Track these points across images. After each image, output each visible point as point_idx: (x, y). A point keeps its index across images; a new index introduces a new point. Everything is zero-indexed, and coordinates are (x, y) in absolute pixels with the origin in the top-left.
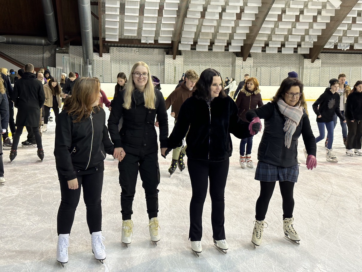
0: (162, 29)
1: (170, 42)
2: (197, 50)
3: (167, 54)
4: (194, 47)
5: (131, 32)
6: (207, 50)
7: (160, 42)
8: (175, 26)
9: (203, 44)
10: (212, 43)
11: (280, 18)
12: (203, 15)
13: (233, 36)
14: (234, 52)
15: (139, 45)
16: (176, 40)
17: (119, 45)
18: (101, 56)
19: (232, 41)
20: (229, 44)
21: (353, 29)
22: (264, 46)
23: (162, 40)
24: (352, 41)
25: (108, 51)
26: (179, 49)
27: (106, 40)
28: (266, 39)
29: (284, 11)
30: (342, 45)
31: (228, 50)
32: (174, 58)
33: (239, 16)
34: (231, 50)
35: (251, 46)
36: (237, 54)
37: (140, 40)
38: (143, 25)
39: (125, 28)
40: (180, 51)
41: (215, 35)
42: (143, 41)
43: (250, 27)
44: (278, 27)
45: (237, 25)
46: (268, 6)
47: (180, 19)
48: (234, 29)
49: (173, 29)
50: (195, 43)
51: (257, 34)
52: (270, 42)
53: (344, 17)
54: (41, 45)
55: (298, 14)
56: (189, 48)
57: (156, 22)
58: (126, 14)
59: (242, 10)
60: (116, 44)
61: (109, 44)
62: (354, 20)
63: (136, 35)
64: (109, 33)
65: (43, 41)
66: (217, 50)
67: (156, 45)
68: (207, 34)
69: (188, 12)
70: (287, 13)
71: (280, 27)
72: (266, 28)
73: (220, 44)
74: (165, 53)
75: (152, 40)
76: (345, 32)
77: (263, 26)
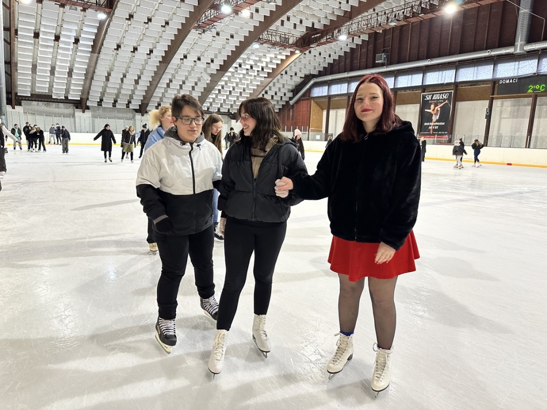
0: (72, 88)
1: (79, 99)
2: (103, 106)
3: (77, 108)
4: (99, 104)
5: (42, 88)
6: (112, 107)
7: (70, 98)
8: (84, 86)
9: (108, 102)
10: (116, 101)
11: (168, 85)
12: (107, 79)
13: (133, 96)
14: (133, 109)
15: (49, 100)
16: (84, 97)
17: (30, 99)
18: (14, 108)
19: (132, 100)
20: (129, 102)
21: (219, 97)
22: (157, 105)
23: (72, 97)
24: (219, 106)
25: (20, 105)
26: (87, 105)
27: (18, 94)
28: (158, 100)
29: (171, 81)
30: (212, 108)
31: (129, 107)
32: (84, 112)
33: (137, 82)
34: (131, 107)
35: (147, 105)
36: (136, 111)
37: (52, 96)
38: (54, 83)
39: (37, 85)
40: (88, 106)
41: (118, 95)
42: (53, 97)
43: (146, 90)
44: (167, 92)
45: (135, 88)
46: (160, 76)
47: (88, 81)
48: (133, 92)
49: (82, 88)
50: (101, 100)
51: (152, 96)
52: (162, 103)
53: (213, 89)
55: (181, 84)
56: (95, 104)
57: (66, 82)
58: (38, 73)
59: (139, 77)
60: (27, 99)
61: (20, 98)
62: (219, 90)
63: (47, 91)
64: (21, 89)
66: (120, 107)
67: (66, 101)
68: (111, 94)
69: (94, 76)
70: (173, 82)
71: (169, 92)
72: (158, 93)
73: (123, 102)
74: (75, 107)
75: (62, 96)
76: (214, 99)
77: (156, 90)
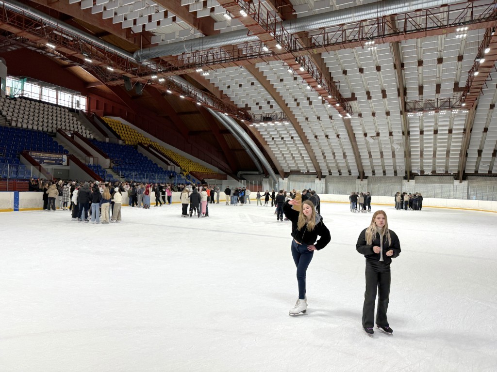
0: (308, 165)
1: (316, 171)
2: (333, 175)
3: (317, 177)
4: (330, 174)
5: (293, 167)
6: (338, 175)
7: (310, 171)
9: (335, 172)
10: (339, 171)
11: (370, 156)
12: (324, 158)
13: (349, 167)
14: (355, 176)
16: (318, 170)
17: (291, 173)
18: (283, 179)
19: (351, 170)
20: (349, 171)
22: (372, 172)
25: (287, 177)
26: (322, 175)
32: (320, 180)
33: (345, 156)
34: (352, 174)
36: (357, 177)
39: (290, 165)
41: (338, 167)
42: (301, 171)
43: (355, 162)
44: (372, 161)
45: (347, 161)
48: (347, 164)
54: (257, 175)
56: (327, 174)
57: (303, 162)
58: (287, 159)
59: (344, 154)
63: (297, 168)
64: (283, 168)
65: (258, 173)
66: (344, 175)
67: (309, 173)
68: (333, 167)
69: (316, 157)
71: (374, 161)
73: (345, 172)
75: (306, 171)
